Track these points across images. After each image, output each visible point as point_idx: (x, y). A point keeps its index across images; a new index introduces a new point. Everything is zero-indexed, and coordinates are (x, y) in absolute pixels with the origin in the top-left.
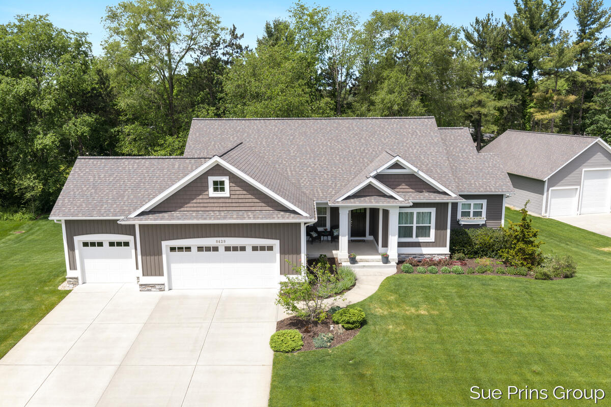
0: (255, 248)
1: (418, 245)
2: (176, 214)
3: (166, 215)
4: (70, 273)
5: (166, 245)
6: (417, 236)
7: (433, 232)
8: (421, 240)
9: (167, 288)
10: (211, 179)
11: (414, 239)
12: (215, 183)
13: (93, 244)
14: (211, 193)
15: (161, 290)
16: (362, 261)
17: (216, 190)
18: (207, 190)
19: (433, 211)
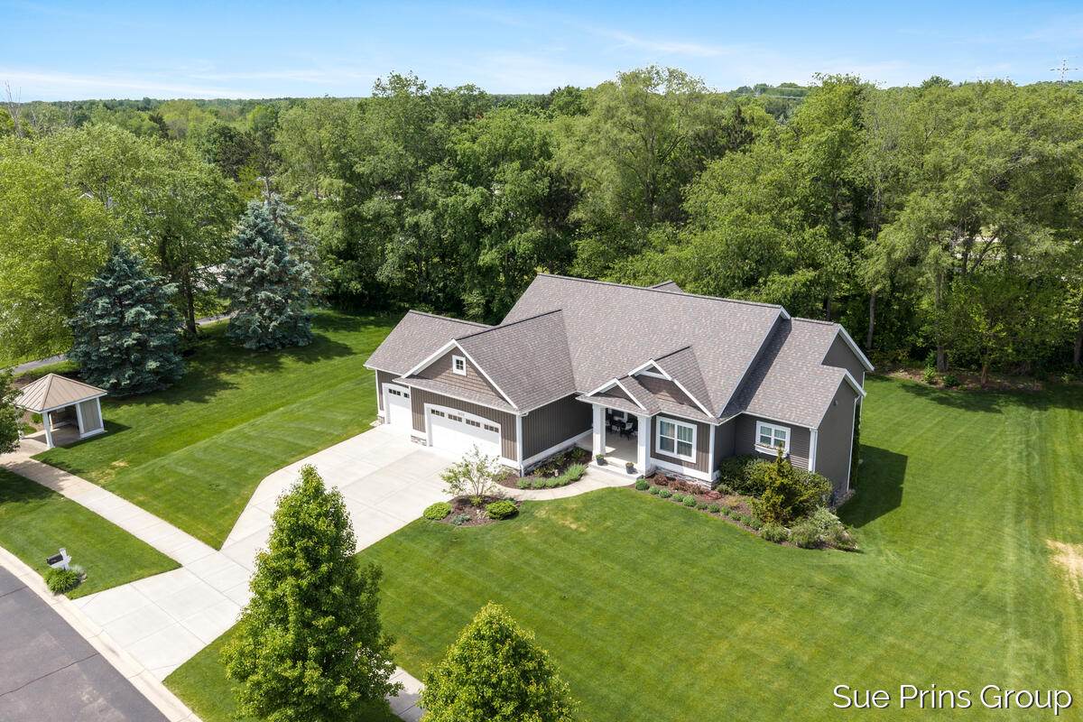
0: (486, 427)
1: (679, 462)
2: (431, 382)
3: (424, 381)
4: (381, 413)
5: (427, 406)
6: (678, 452)
7: (694, 451)
8: (683, 457)
9: (428, 445)
10: (455, 358)
11: (674, 455)
12: (458, 361)
13: (395, 392)
14: (455, 370)
15: (424, 444)
16: (612, 464)
17: (458, 367)
18: (452, 367)
19: (694, 428)
